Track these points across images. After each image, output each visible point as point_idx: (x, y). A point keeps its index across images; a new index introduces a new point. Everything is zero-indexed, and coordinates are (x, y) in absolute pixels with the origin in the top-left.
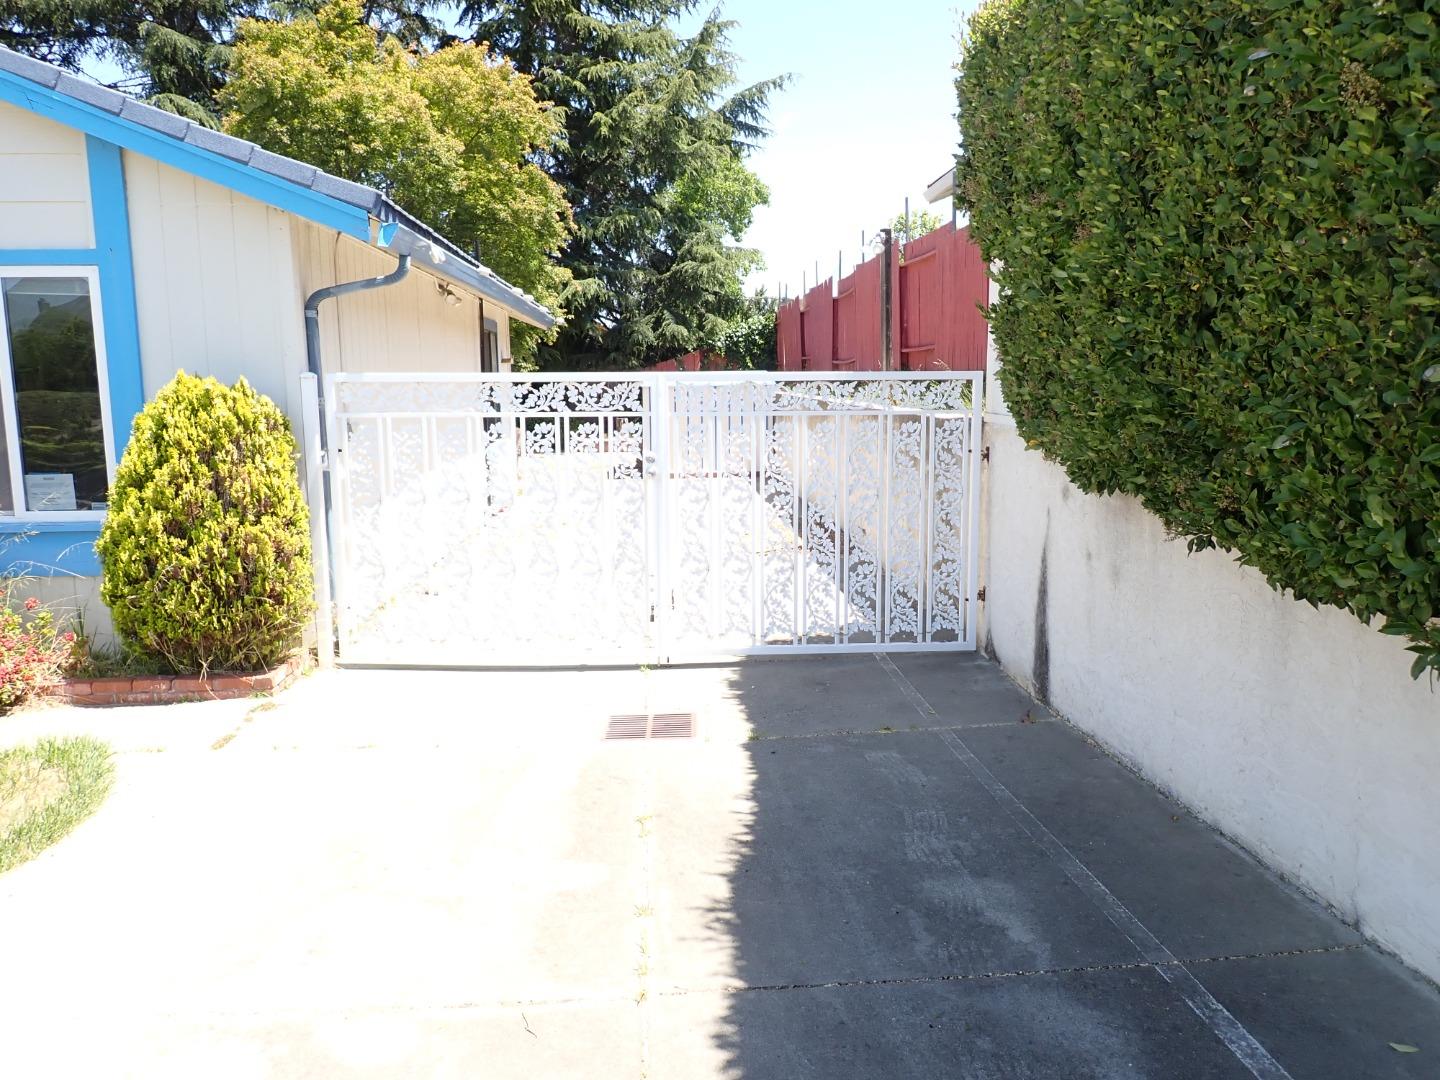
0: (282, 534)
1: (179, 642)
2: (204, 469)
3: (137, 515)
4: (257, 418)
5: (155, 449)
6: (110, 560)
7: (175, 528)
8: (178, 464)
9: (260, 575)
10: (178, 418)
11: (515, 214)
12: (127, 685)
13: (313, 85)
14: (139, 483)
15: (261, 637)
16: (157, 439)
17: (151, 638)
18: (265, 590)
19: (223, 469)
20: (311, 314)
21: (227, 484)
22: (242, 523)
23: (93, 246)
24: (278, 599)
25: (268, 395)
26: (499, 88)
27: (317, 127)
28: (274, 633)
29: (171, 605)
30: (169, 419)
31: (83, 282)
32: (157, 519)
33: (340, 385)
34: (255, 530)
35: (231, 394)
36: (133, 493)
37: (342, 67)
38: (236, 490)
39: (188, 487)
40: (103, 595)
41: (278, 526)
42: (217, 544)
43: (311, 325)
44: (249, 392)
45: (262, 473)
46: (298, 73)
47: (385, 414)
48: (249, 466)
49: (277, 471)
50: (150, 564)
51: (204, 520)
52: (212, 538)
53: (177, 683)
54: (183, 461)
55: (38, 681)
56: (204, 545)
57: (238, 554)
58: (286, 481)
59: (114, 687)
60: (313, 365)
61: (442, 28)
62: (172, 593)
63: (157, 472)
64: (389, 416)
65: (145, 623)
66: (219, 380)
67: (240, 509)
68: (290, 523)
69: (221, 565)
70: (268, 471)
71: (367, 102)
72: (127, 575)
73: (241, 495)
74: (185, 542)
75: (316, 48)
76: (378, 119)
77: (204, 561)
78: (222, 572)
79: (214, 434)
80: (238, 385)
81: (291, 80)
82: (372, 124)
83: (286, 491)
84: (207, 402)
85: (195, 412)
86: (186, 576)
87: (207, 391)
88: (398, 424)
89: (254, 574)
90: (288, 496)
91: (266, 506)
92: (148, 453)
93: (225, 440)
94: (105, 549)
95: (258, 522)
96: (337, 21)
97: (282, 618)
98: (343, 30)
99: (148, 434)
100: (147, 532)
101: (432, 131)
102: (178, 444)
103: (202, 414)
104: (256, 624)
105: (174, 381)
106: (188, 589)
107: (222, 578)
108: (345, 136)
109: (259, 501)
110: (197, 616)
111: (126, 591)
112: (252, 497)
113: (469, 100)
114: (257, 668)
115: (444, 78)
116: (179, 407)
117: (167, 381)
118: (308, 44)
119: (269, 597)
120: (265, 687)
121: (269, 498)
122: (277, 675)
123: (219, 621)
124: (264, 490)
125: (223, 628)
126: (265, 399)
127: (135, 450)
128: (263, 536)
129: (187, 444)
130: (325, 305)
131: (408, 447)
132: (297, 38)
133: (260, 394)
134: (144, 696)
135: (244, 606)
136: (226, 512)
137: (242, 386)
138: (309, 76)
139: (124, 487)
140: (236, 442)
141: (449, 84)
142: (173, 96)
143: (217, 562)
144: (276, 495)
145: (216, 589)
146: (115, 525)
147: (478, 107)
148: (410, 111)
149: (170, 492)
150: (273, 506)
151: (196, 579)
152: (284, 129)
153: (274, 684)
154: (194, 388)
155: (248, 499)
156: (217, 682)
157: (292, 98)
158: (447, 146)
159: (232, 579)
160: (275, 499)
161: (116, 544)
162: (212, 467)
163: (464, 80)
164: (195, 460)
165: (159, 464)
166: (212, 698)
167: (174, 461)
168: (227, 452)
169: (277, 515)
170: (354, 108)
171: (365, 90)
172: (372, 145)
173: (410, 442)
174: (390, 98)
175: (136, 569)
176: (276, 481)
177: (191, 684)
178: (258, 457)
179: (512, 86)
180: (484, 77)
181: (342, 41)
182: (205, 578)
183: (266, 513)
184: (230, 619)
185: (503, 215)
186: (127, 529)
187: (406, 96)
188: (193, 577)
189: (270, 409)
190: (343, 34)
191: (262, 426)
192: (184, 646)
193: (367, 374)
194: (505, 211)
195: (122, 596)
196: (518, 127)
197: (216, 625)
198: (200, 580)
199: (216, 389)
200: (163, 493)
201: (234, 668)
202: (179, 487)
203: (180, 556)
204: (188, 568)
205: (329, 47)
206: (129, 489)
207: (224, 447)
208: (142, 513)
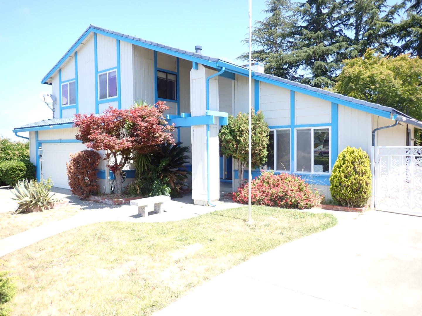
0: (367, 180)
1: (344, 199)
2: (352, 165)
3: (338, 174)
4: (363, 156)
5: (342, 161)
6: (332, 182)
7: (345, 177)
8: (347, 164)
9: (362, 188)
10: (347, 155)
11: (417, 98)
12: (332, 206)
13: (361, 73)
14: (339, 167)
15: (360, 200)
16: (343, 159)
17: (338, 198)
18: (363, 191)
19: (356, 165)
20: (374, 134)
21: (356, 169)
22: (359, 176)
23: (331, 122)
24: (365, 193)
25: (365, 151)
26: (414, 65)
27: (362, 83)
28: (363, 200)
29: (343, 191)
30: (346, 155)
31: (328, 129)
32: (343, 175)
33: (380, 149)
34: (362, 178)
35: (358, 150)
36: (338, 169)
37: (368, 67)
38: (358, 170)
39: (349, 169)
40: (330, 188)
41: (366, 178)
42: (353, 180)
43: (373, 136)
44: (361, 150)
45: (363, 167)
46: (358, 71)
47: (390, 155)
48: (361, 165)
49: (366, 167)
50: (340, 183)
51: (351, 175)
52: (352, 179)
53: (343, 207)
54: (348, 163)
55: (317, 204)
56: (351, 180)
57: (357, 183)
58: (368, 169)
59: (330, 206)
60: (373, 145)
61: (392, 44)
62: (344, 189)
63: (343, 165)
64: (391, 155)
65: (337, 194)
66: (356, 148)
67: (358, 174)
68: (369, 177)
69: (354, 185)
70: (365, 166)
71: (375, 75)
72: (335, 185)
73: (359, 171)
74: (347, 180)
75: (362, 64)
76: (378, 79)
77: (350, 183)
78: (354, 186)
79: (354, 159)
80: (359, 149)
81: (356, 73)
82: (376, 80)
83: (368, 171)
84: (353, 152)
85: (351, 154)
86: (347, 186)
87: (353, 150)
88: (393, 157)
89: (360, 187)
90: (369, 172)
91: (364, 174)
92: (341, 162)
93: (357, 160)
94: (331, 179)
95: (362, 176)
96: (368, 56)
97: (366, 197)
98: (369, 58)
99: (341, 158)
100: (340, 177)
101: (393, 79)
102: (347, 160)
103: (352, 155)
104: (360, 198)
105: (347, 148)
106: (347, 189)
107: (354, 187)
108: (369, 84)
109: (363, 172)
110: (348, 194)
111: (335, 188)
112: (361, 171)
113: (405, 69)
114: (359, 207)
115: (397, 65)
116: (348, 153)
117: (345, 148)
118: (360, 63)
119: (364, 192)
120: (361, 211)
121: (365, 172)
122: (363, 209)
123: (352, 196)
124: (364, 170)
125: (353, 197)
126: (364, 152)
127: (338, 161)
128: (363, 179)
129: (349, 160)
130: (376, 132)
131: (396, 162)
132: (357, 62)
133: (363, 151)
134: (336, 209)
135: (358, 193)
136: (355, 174)
137: (360, 149)
138: (360, 71)
139: (336, 168)
140: (359, 160)
141: (398, 66)
142: (321, 77)
143: (353, 184)
144: (366, 171)
145: (352, 189)
146: (334, 175)
147: (407, 71)
148: (387, 75)
149: (345, 169)
150: (365, 174)
151: (349, 187)
152: (353, 85)
153: (363, 210)
154: (351, 150)
155: (360, 172)
156: (351, 208)
157: (356, 77)
158: (397, 83)
159: (356, 188)
160: (366, 172)
161: (334, 179)
162: (354, 165)
163: (403, 64)
164: (350, 163)
165: (343, 164)
166: (350, 211)
167: (347, 163)
168: (357, 162)
169: (366, 175)
170: (371, 77)
171: (375, 72)
172: (376, 86)
173: (396, 161)
174: (381, 73)
175: (338, 184)
176: (366, 168)
177: (346, 208)
178: (363, 163)
179: (419, 63)
180: (409, 62)
181: (369, 61)
182: (351, 187)
183: (364, 175)
184: (355, 196)
185: (413, 99)
186: (336, 176)
187: (385, 71)
188: (348, 186)
189: (365, 154)
190: (369, 59)
191: (364, 157)
192: (344, 200)
193: (386, 146)
194: (414, 98)
195: (334, 189)
196: (420, 74)
197: (352, 197)
198: (350, 187)
199: (355, 150)
200: (344, 170)
201: (354, 206)
202: (347, 169)
203: (346, 182)
204: (347, 185)
205: (365, 63)
206: (337, 169)
207: (356, 161)
208: (339, 173)
